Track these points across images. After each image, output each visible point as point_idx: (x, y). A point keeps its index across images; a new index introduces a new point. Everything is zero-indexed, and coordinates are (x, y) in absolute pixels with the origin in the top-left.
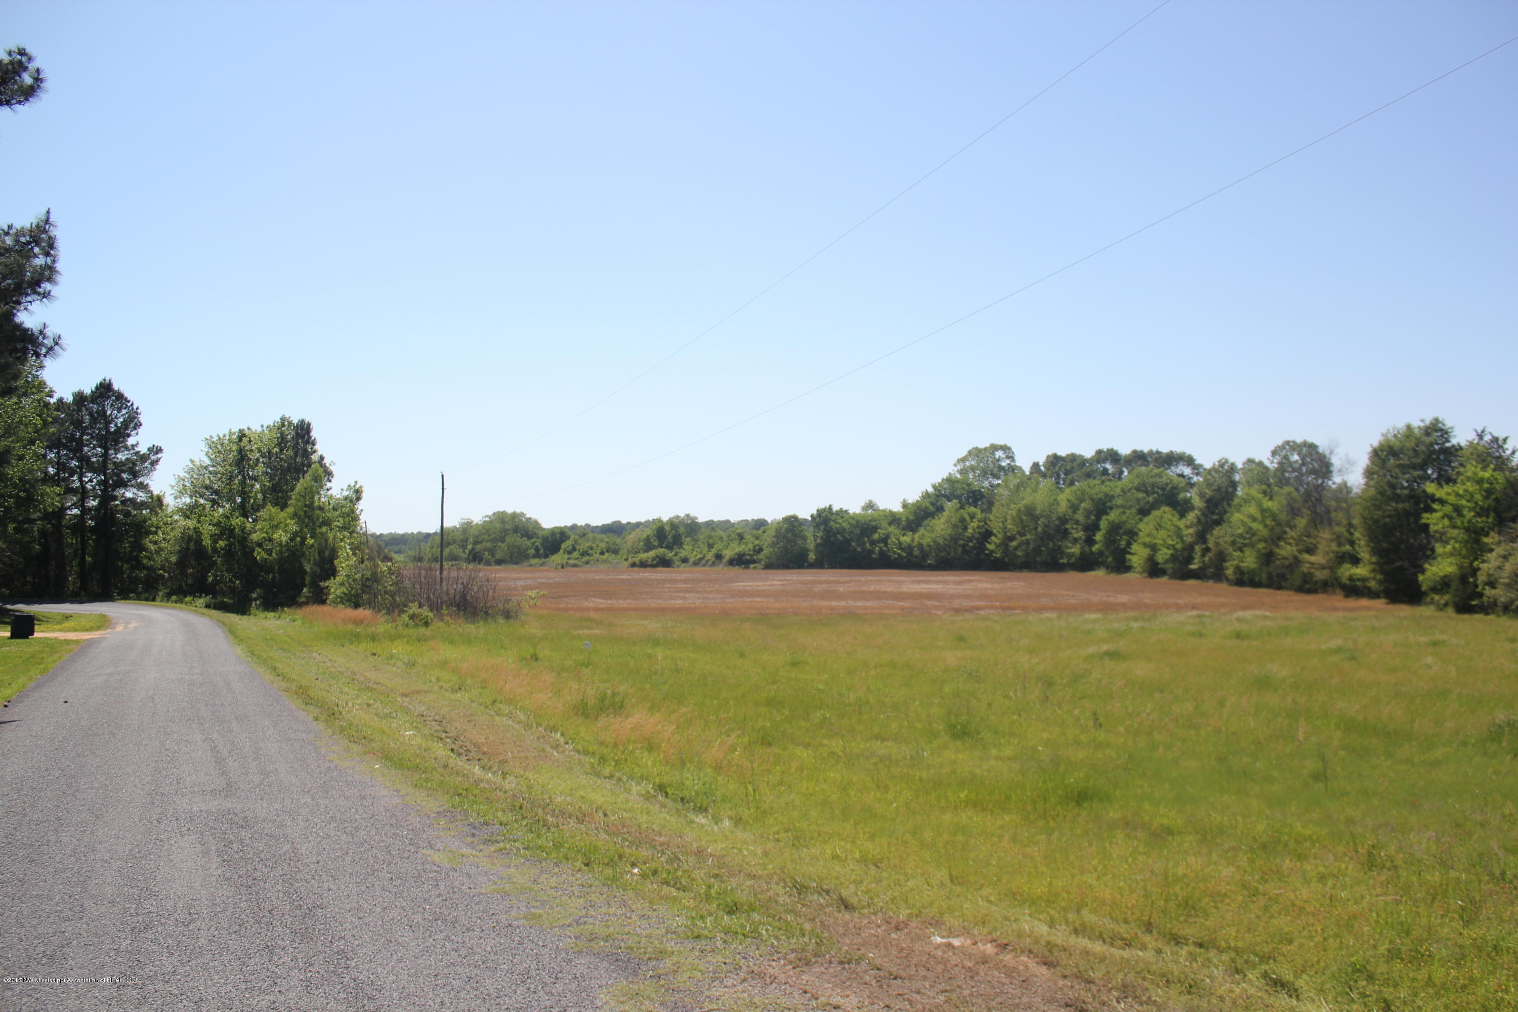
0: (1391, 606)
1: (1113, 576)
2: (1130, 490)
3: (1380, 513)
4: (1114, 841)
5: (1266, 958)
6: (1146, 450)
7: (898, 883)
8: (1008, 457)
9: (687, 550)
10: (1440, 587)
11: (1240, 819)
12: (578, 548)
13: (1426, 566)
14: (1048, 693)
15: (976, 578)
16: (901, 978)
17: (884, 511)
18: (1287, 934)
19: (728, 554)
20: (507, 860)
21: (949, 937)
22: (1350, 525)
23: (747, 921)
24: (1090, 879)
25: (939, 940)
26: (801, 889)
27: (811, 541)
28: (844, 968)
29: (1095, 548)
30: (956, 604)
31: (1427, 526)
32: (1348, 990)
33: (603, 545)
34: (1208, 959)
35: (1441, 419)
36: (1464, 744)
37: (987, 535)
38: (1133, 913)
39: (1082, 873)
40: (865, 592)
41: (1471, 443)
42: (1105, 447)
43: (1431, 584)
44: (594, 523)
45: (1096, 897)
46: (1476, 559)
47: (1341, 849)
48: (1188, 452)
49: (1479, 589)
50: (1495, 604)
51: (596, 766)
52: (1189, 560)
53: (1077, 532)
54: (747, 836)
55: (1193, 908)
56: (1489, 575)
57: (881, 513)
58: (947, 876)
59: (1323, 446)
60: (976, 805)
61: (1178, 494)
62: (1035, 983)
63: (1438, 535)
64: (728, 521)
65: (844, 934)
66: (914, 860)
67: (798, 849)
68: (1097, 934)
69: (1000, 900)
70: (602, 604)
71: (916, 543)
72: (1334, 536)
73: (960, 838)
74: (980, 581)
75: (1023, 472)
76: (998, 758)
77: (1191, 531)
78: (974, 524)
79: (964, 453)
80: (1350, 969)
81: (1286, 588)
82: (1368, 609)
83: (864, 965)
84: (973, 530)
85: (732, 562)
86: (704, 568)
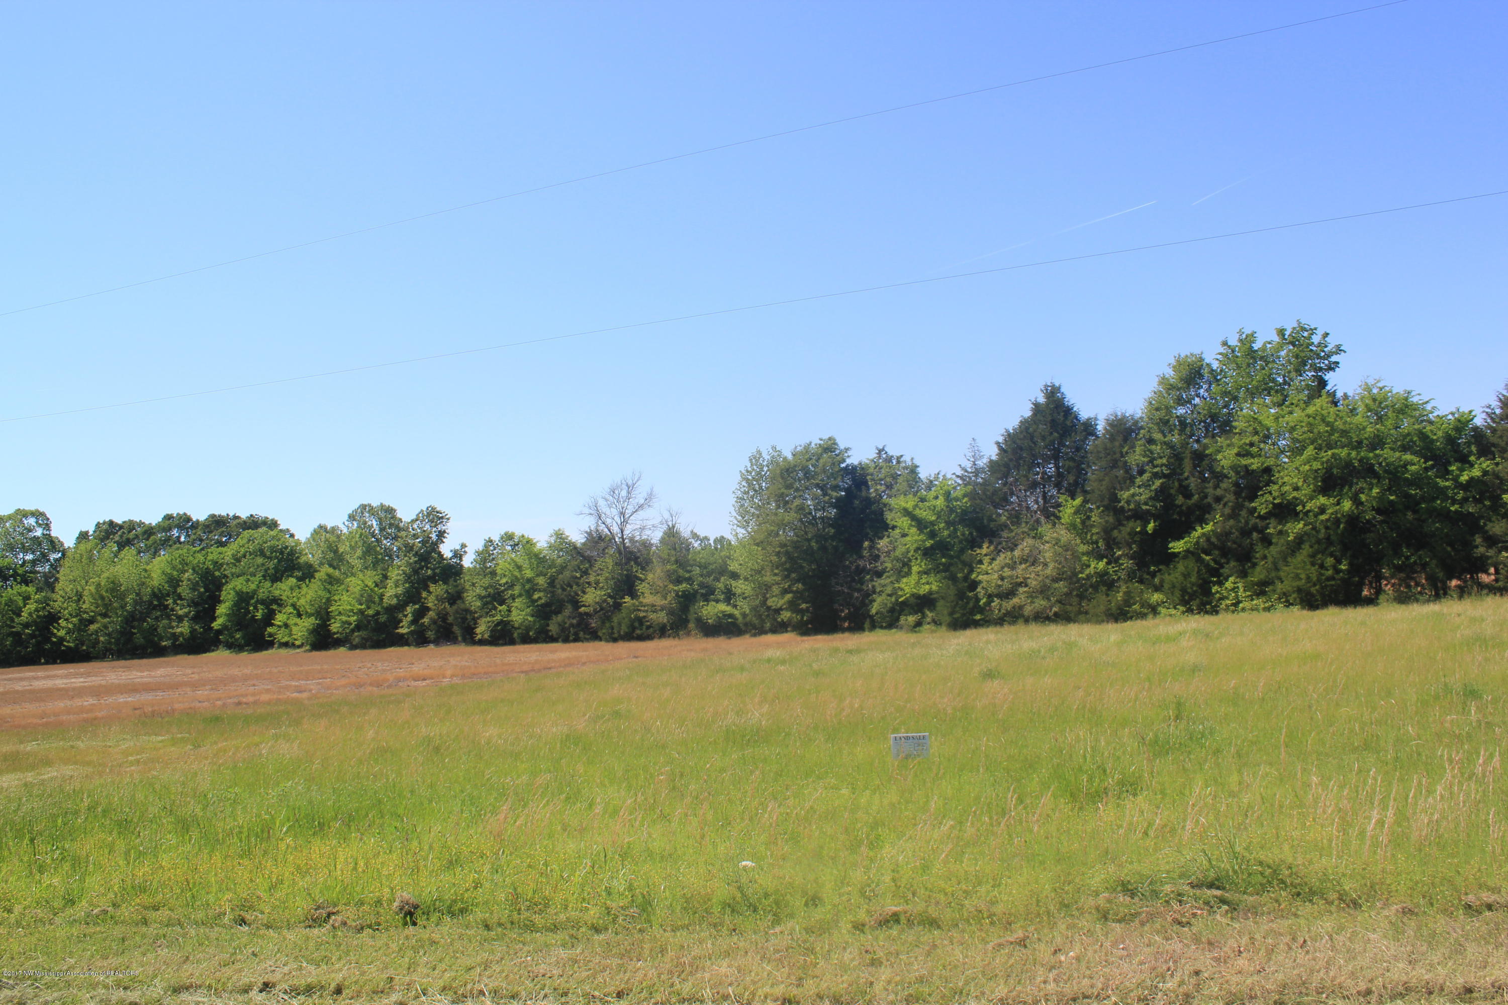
8: (41, 526)
29: (216, 624)
42: (171, 512)
46: (971, 571)
49: (981, 603)
53: (183, 608)
75: (64, 545)
84: (30, 614)
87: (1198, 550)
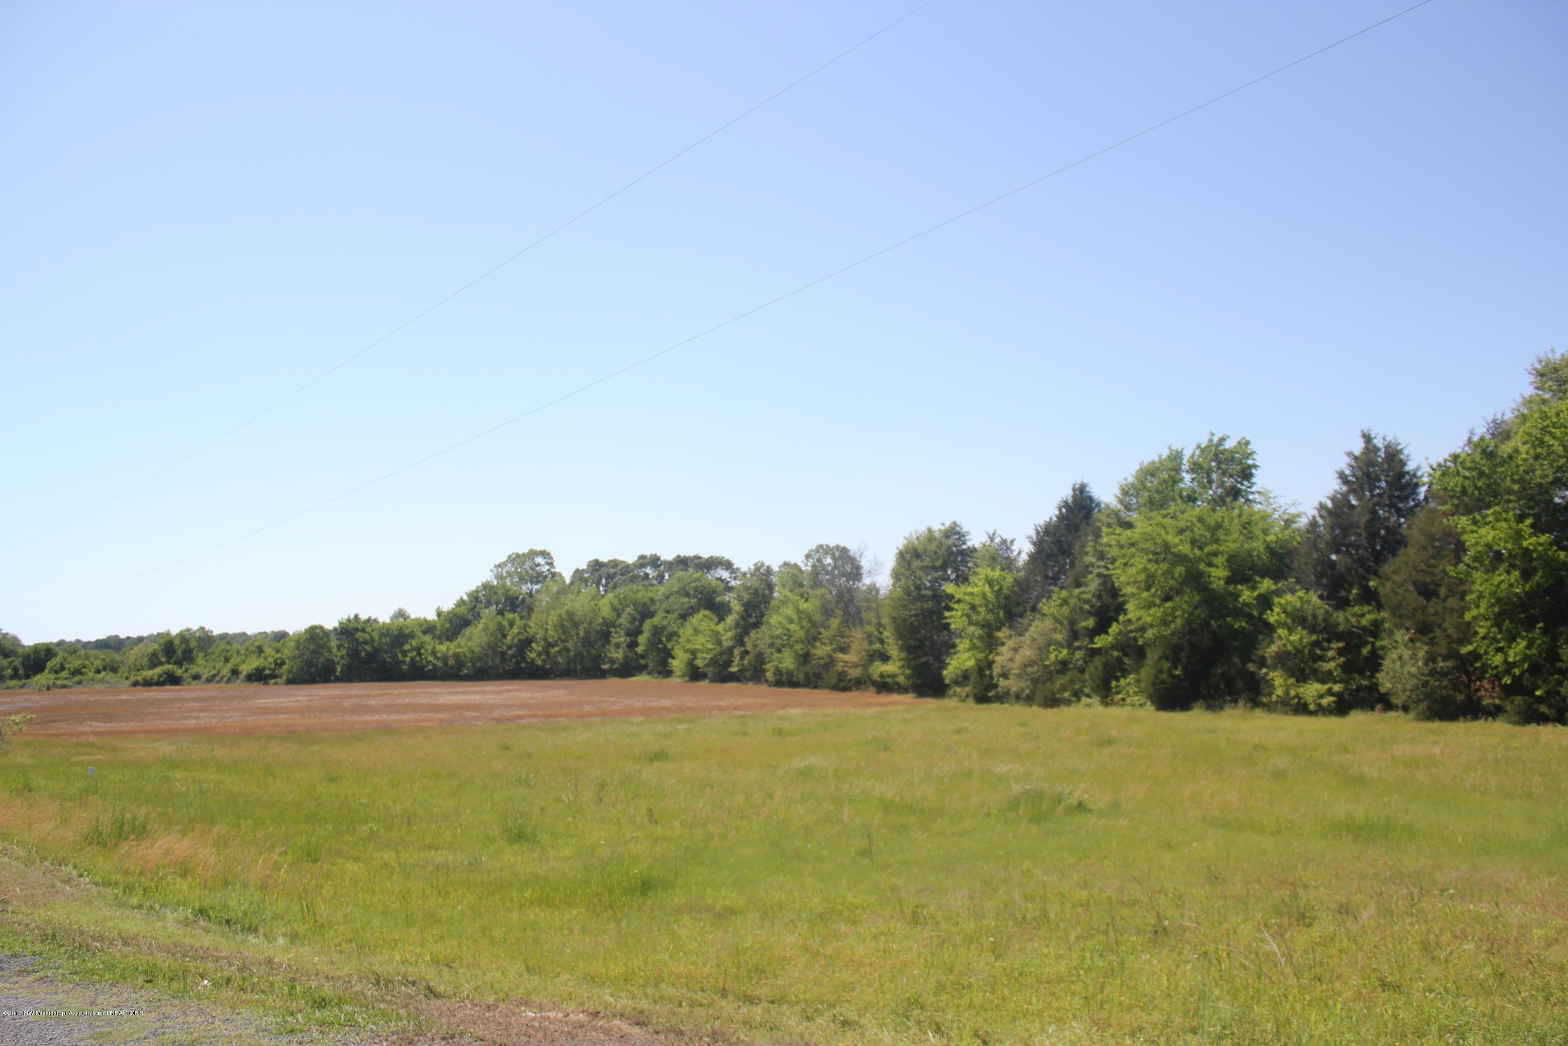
0: (918, 700)
1: (656, 681)
2: (671, 594)
3: (906, 612)
4: (681, 924)
5: (832, 1005)
6: (688, 555)
7: (476, 976)
8: (548, 564)
9: (201, 666)
10: (961, 679)
11: (797, 895)
12: (67, 666)
13: (948, 661)
14: (601, 795)
15: (516, 687)
17: (416, 619)
18: (849, 984)
19: (245, 669)
20: (53, 988)
21: (541, 1012)
22: (880, 625)
23: (341, 1012)
24: (664, 958)
25: (532, 1015)
26: (386, 983)
27: (338, 654)
29: (640, 650)
30: (497, 714)
31: (948, 624)
32: (905, 1020)
33: (98, 663)
34: (781, 1011)
35: (958, 524)
36: (988, 815)
37: (528, 642)
38: (708, 982)
39: (655, 953)
40: (399, 705)
41: (984, 545)
42: (648, 553)
43: (953, 678)
44: (85, 638)
45: (671, 972)
46: (991, 652)
47: (889, 912)
48: (726, 557)
49: (995, 681)
50: (1008, 693)
51: (120, 896)
52: (729, 663)
53: (620, 637)
55: (763, 972)
56: (1002, 667)
57: (415, 622)
58: (523, 967)
59: (853, 547)
60: (545, 902)
61: (716, 597)
62: (632, 1038)
63: (958, 632)
64: (244, 634)
65: (440, 1016)
66: (488, 957)
67: (365, 956)
69: (579, 983)
70: (101, 727)
71: (451, 653)
72: (865, 636)
73: (530, 933)
74: (519, 690)
75: (564, 580)
76: (558, 858)
77: (730, 634)
78: (515, 630)
79: (502, 559)
80: (905, 1003)
81: (823, 687)
82: (898, 703)
83: (467, 1038)
84: (513, 638)
85: (250, 678)
86: (218, 685)
87: (1113, 647)
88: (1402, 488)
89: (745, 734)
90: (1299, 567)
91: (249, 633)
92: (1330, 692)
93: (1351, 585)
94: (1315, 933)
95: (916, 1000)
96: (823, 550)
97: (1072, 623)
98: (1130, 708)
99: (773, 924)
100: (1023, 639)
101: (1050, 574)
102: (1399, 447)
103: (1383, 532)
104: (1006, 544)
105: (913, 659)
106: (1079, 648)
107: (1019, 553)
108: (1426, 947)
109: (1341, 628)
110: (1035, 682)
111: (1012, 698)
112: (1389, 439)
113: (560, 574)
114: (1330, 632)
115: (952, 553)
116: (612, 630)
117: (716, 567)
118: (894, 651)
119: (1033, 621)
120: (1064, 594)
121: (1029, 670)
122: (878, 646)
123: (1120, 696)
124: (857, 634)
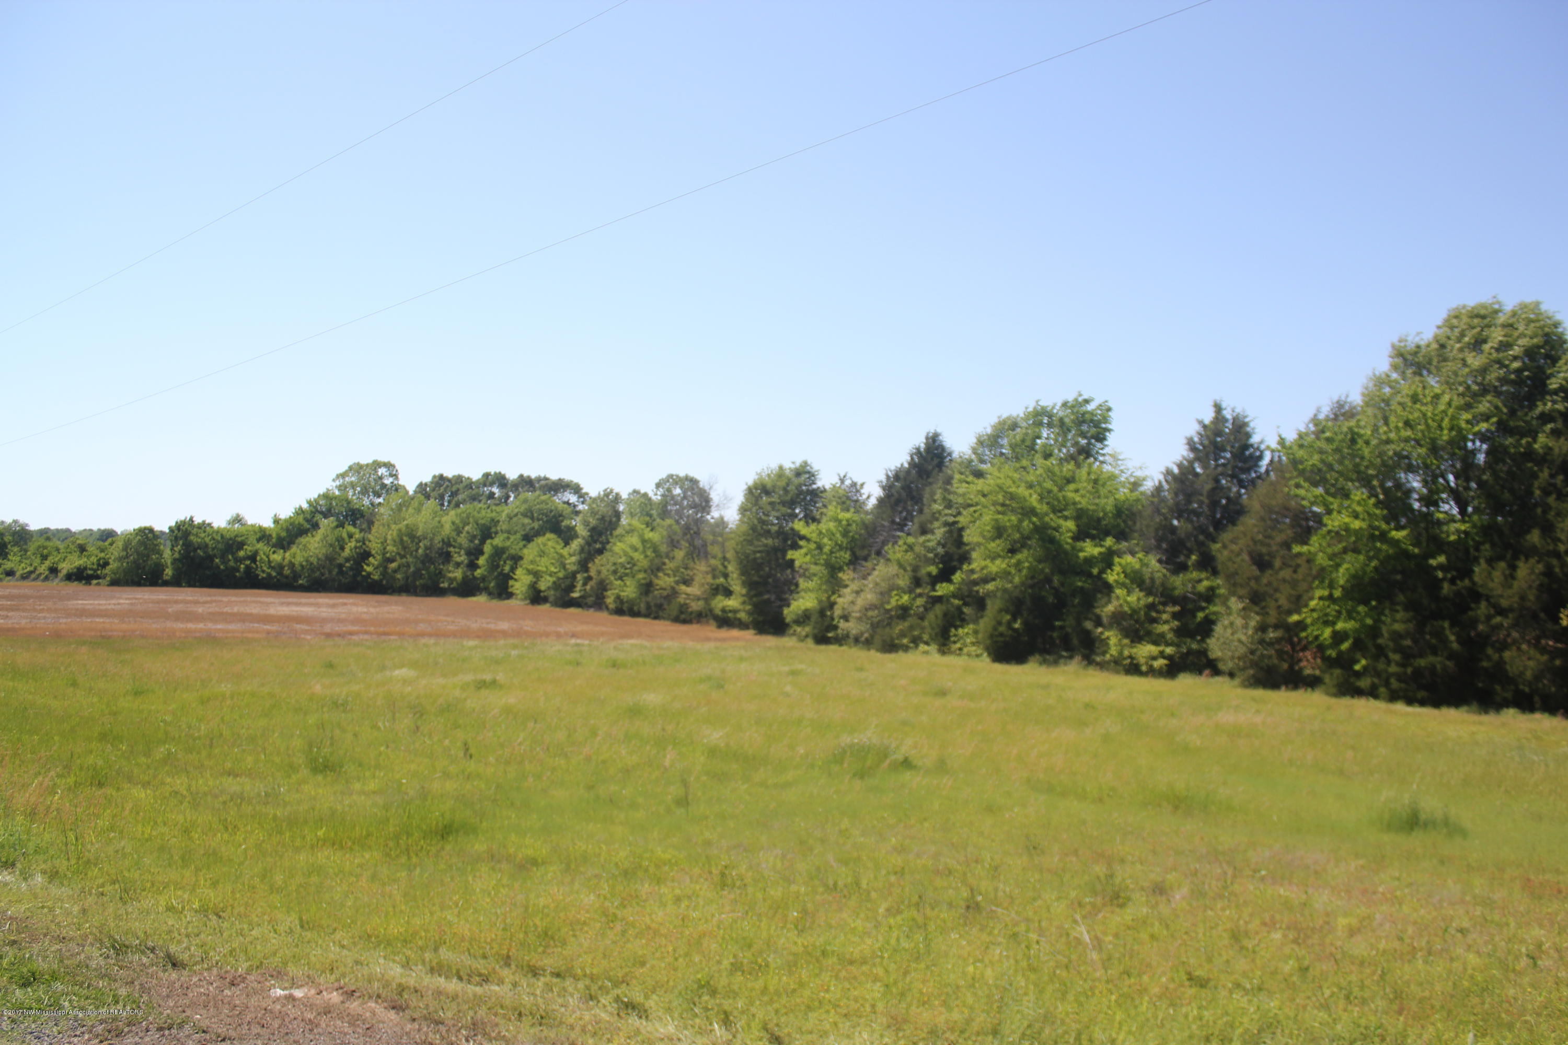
0: (758, 637)
1: (495, 602)
2: (516, 515)
3: (752, 548)
4: (478, 874)
5: (616, 984)
6: (533, 476)
7: (241, 933)
8: (391, 475)
9: (15, 561)
10: (801, 620)
11: (604, 847)
13: (791, 600)
14: (419, 723)
15: (351, 601)
16: (230, 1039)
17: (252, 526)
18: (641, 957)
19: (65, 567)
21: (291, 988)
22: (725, 558)
23: (46, 993)
24: (450, 916)
25: (279, 992)
26: (120, 949)
27: (168, 555)
28: (163, 1035)
29: (478, 573)
30: (328, 628)
31: (792, 561)
32: (692, 1006)
34: (564, 988)
35: (809, 462)
36: (813, 767)
37: (365, 555)
38: (492, 948)
39: (442, 909)
40: (227, 613)
41: (834, 486)
42: (492, 470)
43: (794, 617)
45: (455, 933)
46: (833, 593)
47: (697, 871)
48: (575, 480)
49: (835, 622)
50: (847, 635)
52: (571, 588)
54: (65, 891)
55: (552, 938)
56: (843, 609)
57: (250, 528)
59: (704, 483)
60: (336, 843)
61: (562, 521)
62: (380, 1030)
63: (801, 571)
64: (68, 530)
65: (168, 996)
66: (262, 907)
67: (125, 903)
68: (454, 971)
69: (354, 943)
71: (286, 562)
72: (709, 569)
73: (315, 879)
74: (354, 604)
75: (407, 492)
76: (362, 792)
77: (573, 559)
78: (353, 544)
79: (343, 468)
80: (696, 986)
81: (664, 618)
82: (737, 639)
83: (187, 1029)
84: (351, 551)
85: (69, 577)
86: (33, 583)
87: (954, 596)
88: (1246, 460)
89: (578, 664)
90: (1141, 530)
91: (73, 529)
92: (1162, 655)
93: (1191, 552)
94: (1127, 915)
95: (708, 982)
96: (674, 480)
97: (915, 569)
98: (966, 658)
99: (573, 881)
100: (865, 582)
101: (898, 520)
102: (1247, 420)
103: (1224, 501)
104: (856, 487)
105: (756, 595)
106: (920, 595)
107: (869, 497)
108: (1236, 936)
109: (1177, 592)
110: (874, 626)
111: (851, 640)
112: (1238, 410)
113: (404, 488)
114: (1168, 597)
115: (801, 492)
116: (452, 549)
117: (565, 491)
118: (737, 587)
119: (877, 565)
120: (911, 540)
121: (870, 613)
122: (722, 580)
123: (958, 645)
124: (701, 567)
